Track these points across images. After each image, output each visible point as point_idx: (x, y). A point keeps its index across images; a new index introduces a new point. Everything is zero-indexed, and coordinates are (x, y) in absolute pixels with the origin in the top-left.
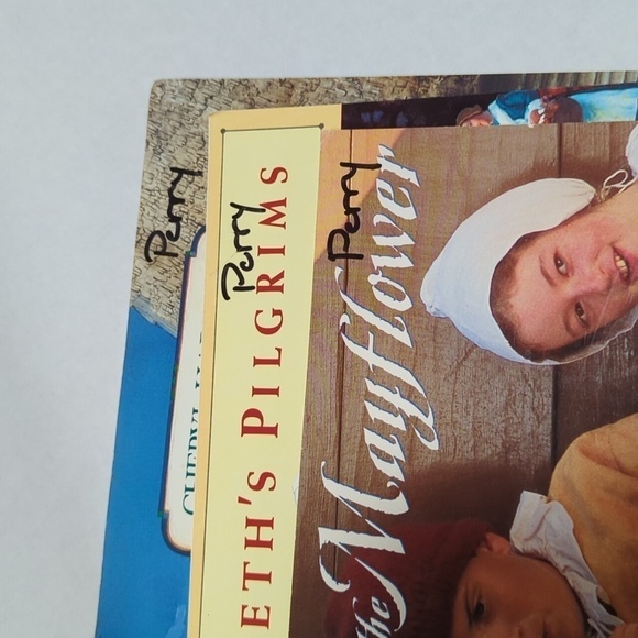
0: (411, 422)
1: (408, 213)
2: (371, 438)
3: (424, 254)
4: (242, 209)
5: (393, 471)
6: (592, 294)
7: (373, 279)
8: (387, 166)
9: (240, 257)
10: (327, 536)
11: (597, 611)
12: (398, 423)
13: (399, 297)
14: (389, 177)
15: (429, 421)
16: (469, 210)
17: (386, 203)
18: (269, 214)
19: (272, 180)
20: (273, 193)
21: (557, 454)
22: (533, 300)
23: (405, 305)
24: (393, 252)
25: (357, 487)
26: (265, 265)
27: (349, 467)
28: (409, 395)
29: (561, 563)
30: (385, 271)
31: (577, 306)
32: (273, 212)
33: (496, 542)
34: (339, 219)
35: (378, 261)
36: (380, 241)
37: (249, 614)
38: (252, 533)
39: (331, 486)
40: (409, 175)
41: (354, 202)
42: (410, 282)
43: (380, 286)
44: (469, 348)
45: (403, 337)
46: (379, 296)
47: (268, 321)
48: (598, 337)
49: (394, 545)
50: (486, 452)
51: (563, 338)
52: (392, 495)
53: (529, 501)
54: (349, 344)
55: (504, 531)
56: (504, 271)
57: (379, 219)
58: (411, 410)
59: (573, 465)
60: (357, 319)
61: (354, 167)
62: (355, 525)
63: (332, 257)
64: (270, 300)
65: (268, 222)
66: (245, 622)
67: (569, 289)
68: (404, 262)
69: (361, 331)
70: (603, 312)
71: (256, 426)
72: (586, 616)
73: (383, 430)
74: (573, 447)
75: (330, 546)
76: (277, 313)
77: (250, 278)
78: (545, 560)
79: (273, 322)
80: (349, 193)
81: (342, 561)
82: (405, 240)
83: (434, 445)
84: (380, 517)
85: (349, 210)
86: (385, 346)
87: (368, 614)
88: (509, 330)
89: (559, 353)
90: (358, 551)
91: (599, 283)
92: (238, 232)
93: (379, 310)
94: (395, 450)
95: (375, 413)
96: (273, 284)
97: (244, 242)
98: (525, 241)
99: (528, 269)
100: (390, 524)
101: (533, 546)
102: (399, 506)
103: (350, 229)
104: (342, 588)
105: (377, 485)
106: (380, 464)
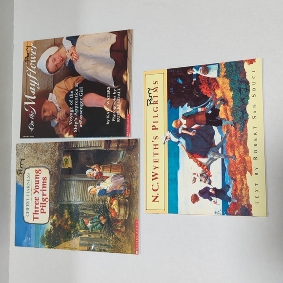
0: (36, 85)
1: (35, 54)
2: (31, 88)
3: (37, 60)
4: (150, 89)
5: (34, 93)
6: (58, 63)
7: (31, 64)
8: (32, 46)
9: (150, 98)
10: (25, 103)
11: (58, 108)
12: (34, 85)
13: (34, 66)
14: (33, 48)
15: (38, 85)
16: (43, 52)
17: (32, 52)
18: (155, 90)
19: (155, 83)
20: (155, 86)
21: (54, 87)
22: (51, 65)
23: (35, 68)
24: (33, 60)
25: (29, 96)
26: (154, 99)
27: (28, 93)
28: (36, 81)
29: (54, 102)
30: (33, 63)
31: (56, 65)
32: (156, 89)
33: (47, 101)
34: (26, 55)
35: (32, 61)
36: (32, 58)
37: (155, 160)
38: (155, 147)
39: (26, 96)
40: (35, 48)
41: (28, 52)
42: (35, 64)
43: (32, 65)
44: (43, 73)
45: (35, 72)
46: (32, 67)
47: (156, 110)
48: (58, 70)
49: (34, 103)
50: (45, 88)
51: (55, 70)
52: (34, 96)
53: (51, 94)
54: (28, 75)
55: (48, 99)
56: (48, 61)
57: (32, 55)
58: (36, 83)
59: (56, 88)
60: (29, 70)
61: (28, 47)
62: (29, 101)
63: (25, 61)
64: (156, 106)
65: (155, 91)
66: (154, 162)
67: (55, 63)
68: (35, 61)
69: (29, 72)
70: (59, 66)
71: (154, 128)
72: (57, 109)
73: (32, 87)
74: (56, 86)
75: (26, 105)
76: (157, 108)
77: (152, 102)
78: (52, 102)
79: (157, 109)
80: (27, 51)
81: (27, 106)
82: (35, 58)
83: (39, 88)
84: (32, 100)
85: (28, 54)
86: (33, 75)
87: (31, 113)
88: (48, 70)
89: (54, 73)
90: (29, 105)
91: (59, 62)
92: (149, 94)
93: (32, 69)
94: (34, 90)
95: (31, 84)
96: (156, 103)
97: (150, 95)
98: (50, 56)
99: (50, 61)
100: (33, 100)
101: (51, 101)
102: (35, 97)
103: (28, 56)
104: (27, 110)
105: (32, 95)
106: (32, 92)
